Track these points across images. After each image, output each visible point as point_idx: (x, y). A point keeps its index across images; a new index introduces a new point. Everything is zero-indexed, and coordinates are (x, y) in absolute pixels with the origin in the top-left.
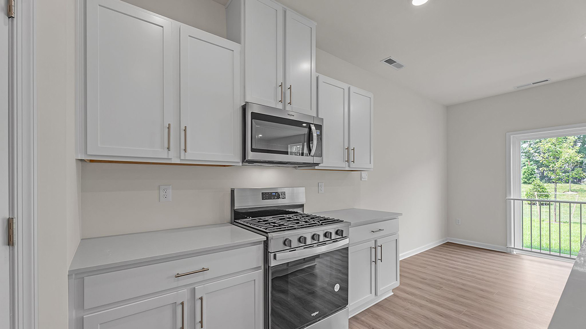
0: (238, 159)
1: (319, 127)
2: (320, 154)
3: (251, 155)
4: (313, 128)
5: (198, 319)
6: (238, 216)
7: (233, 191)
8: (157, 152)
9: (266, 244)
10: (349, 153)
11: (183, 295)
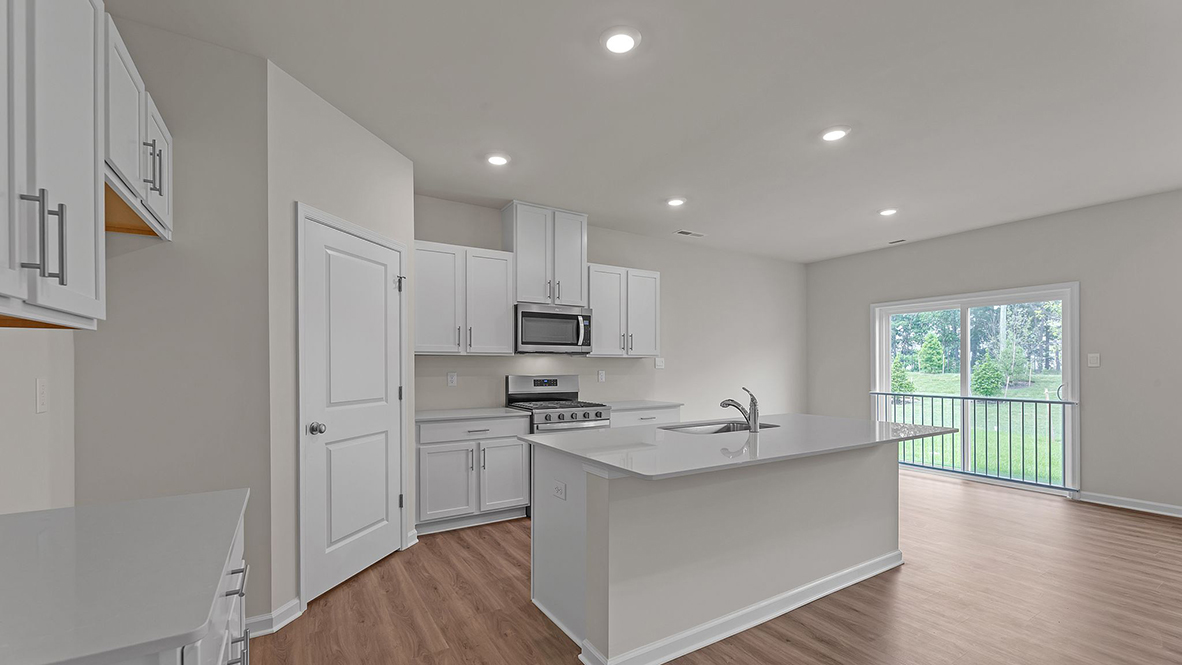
0: (511, 350)
1: (587, 318)
2: (587, 342)
3: (522, 348)
4: (580, 318)
5: (482, 464)
6: (512, 401)
7: (507, 378)
8: (450, 348)
9: (532, 417)
10: (626, 340)
11: (473, 445)
